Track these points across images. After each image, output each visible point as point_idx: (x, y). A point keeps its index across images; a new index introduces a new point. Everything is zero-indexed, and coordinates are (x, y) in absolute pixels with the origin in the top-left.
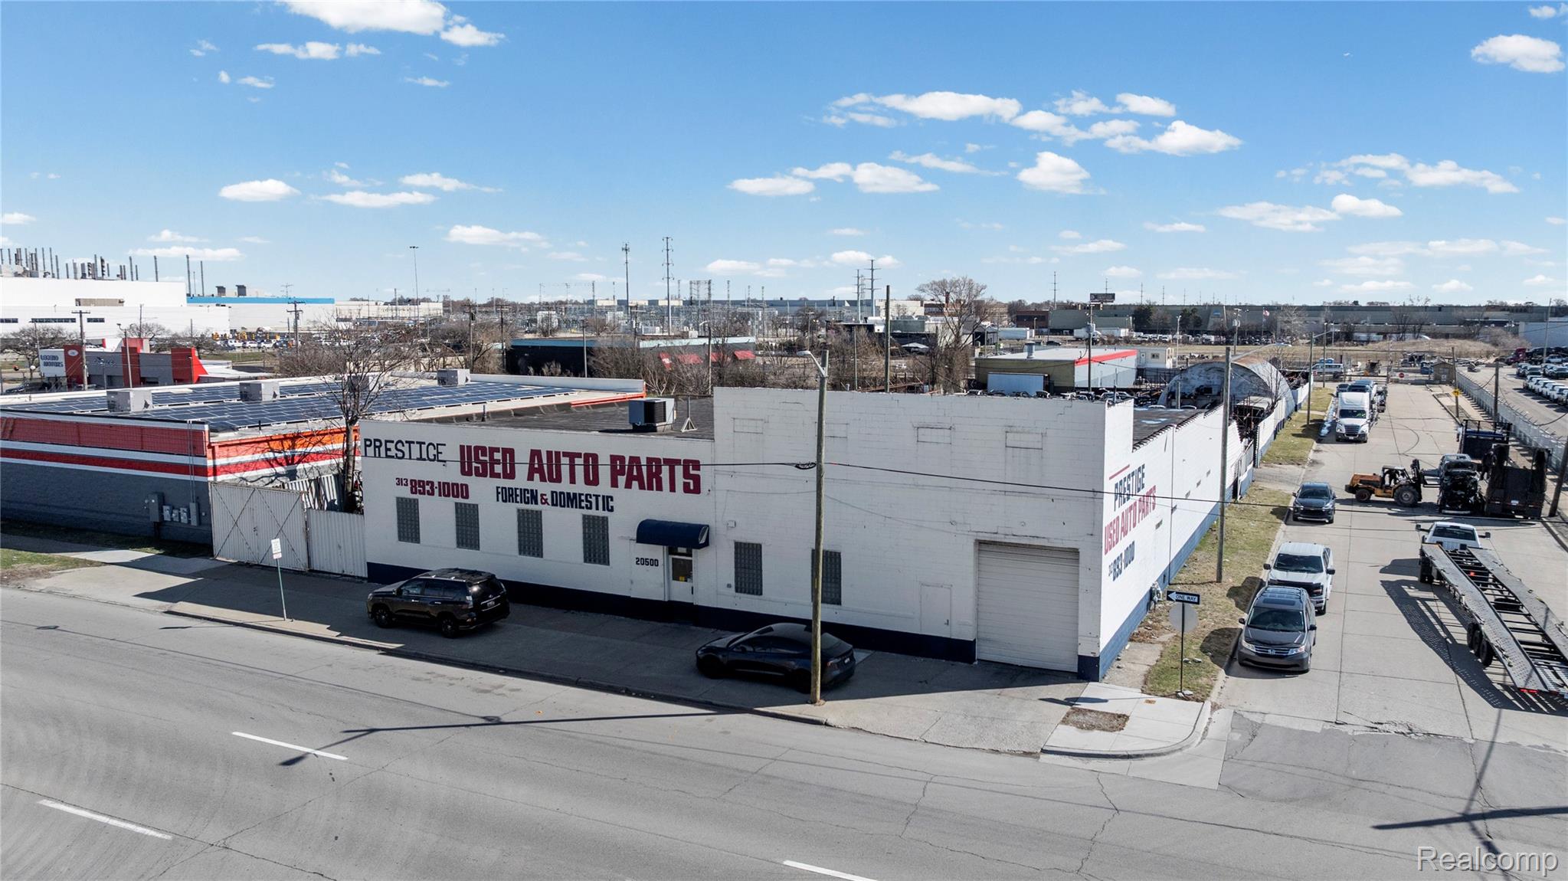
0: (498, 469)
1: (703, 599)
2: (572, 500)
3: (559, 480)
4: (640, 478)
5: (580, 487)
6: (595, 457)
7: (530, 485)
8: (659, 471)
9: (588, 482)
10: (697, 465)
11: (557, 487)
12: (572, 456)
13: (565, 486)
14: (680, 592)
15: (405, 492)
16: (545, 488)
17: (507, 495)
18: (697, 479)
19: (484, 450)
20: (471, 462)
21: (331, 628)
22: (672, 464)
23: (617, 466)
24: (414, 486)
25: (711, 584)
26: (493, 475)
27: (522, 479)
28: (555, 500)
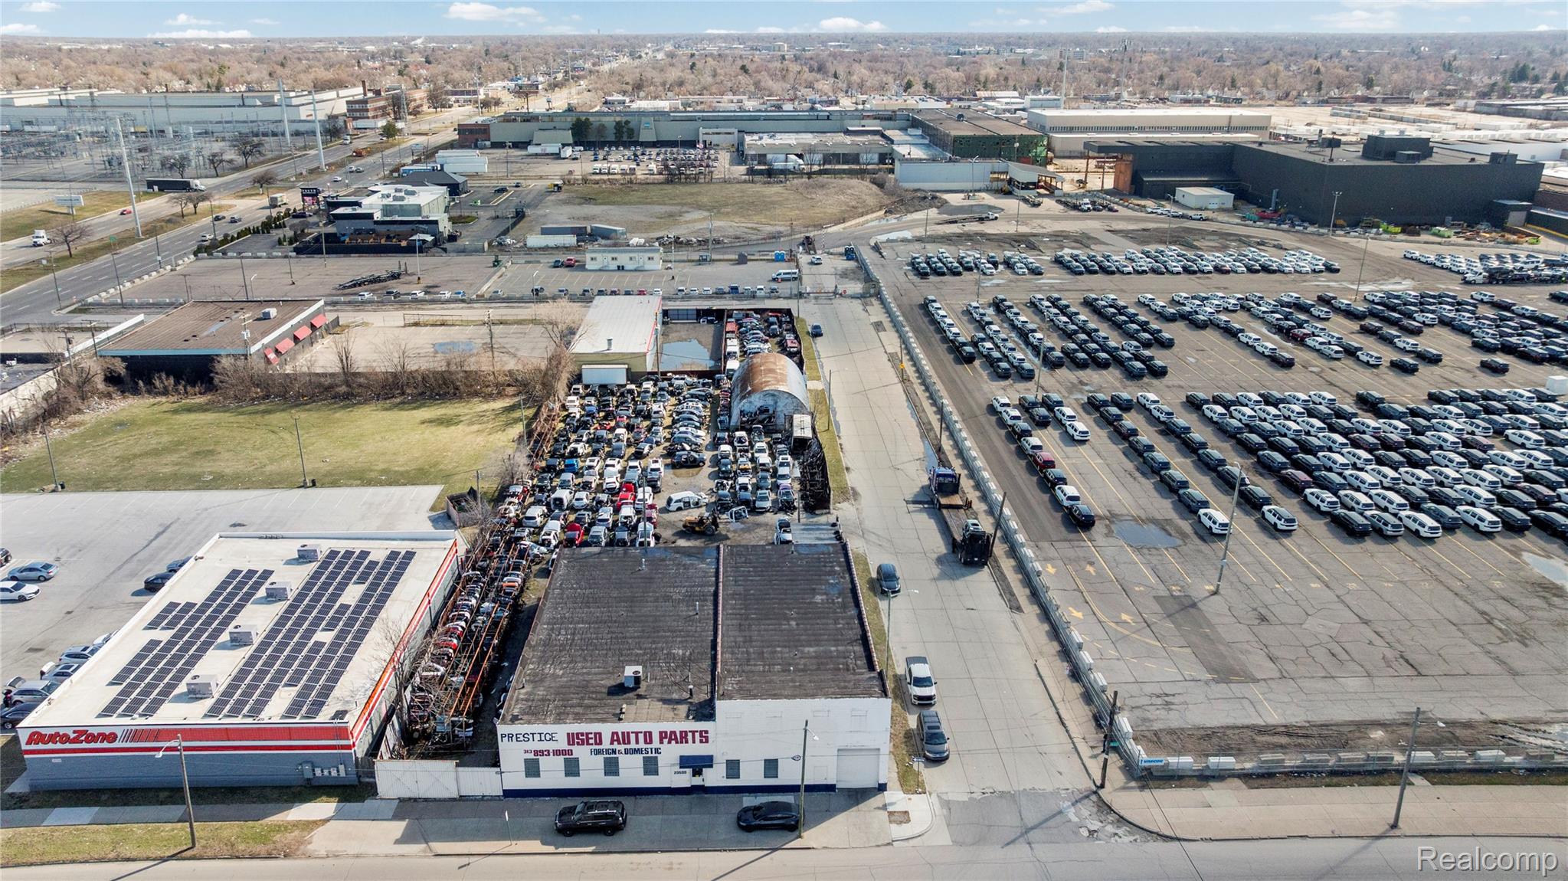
0: (591, 741)
1: (708, 784)
2: (637, 751)
3: (629, 743)
4: (676, 739)
5: (642, 745)
6: (650, 733)
7: (611, 747)
8: (686, 735)
9: (646, 743)
10: (706, 732)
11: (628, 746)
12: (637, 734)
13: (633, 745)
14: (697, 781)
15: (531, 756)
16: (622, 747)
17: (598, 752)
18: (707, 738)
19: (582, 734)
20: (572, 739)
21: (543, 844)
22: (693, 732)
23: (663, 736)
24: (536, 753)
25: (714, 777)
26: (588, 744)
27: (606, 744)
28: (627, 751)
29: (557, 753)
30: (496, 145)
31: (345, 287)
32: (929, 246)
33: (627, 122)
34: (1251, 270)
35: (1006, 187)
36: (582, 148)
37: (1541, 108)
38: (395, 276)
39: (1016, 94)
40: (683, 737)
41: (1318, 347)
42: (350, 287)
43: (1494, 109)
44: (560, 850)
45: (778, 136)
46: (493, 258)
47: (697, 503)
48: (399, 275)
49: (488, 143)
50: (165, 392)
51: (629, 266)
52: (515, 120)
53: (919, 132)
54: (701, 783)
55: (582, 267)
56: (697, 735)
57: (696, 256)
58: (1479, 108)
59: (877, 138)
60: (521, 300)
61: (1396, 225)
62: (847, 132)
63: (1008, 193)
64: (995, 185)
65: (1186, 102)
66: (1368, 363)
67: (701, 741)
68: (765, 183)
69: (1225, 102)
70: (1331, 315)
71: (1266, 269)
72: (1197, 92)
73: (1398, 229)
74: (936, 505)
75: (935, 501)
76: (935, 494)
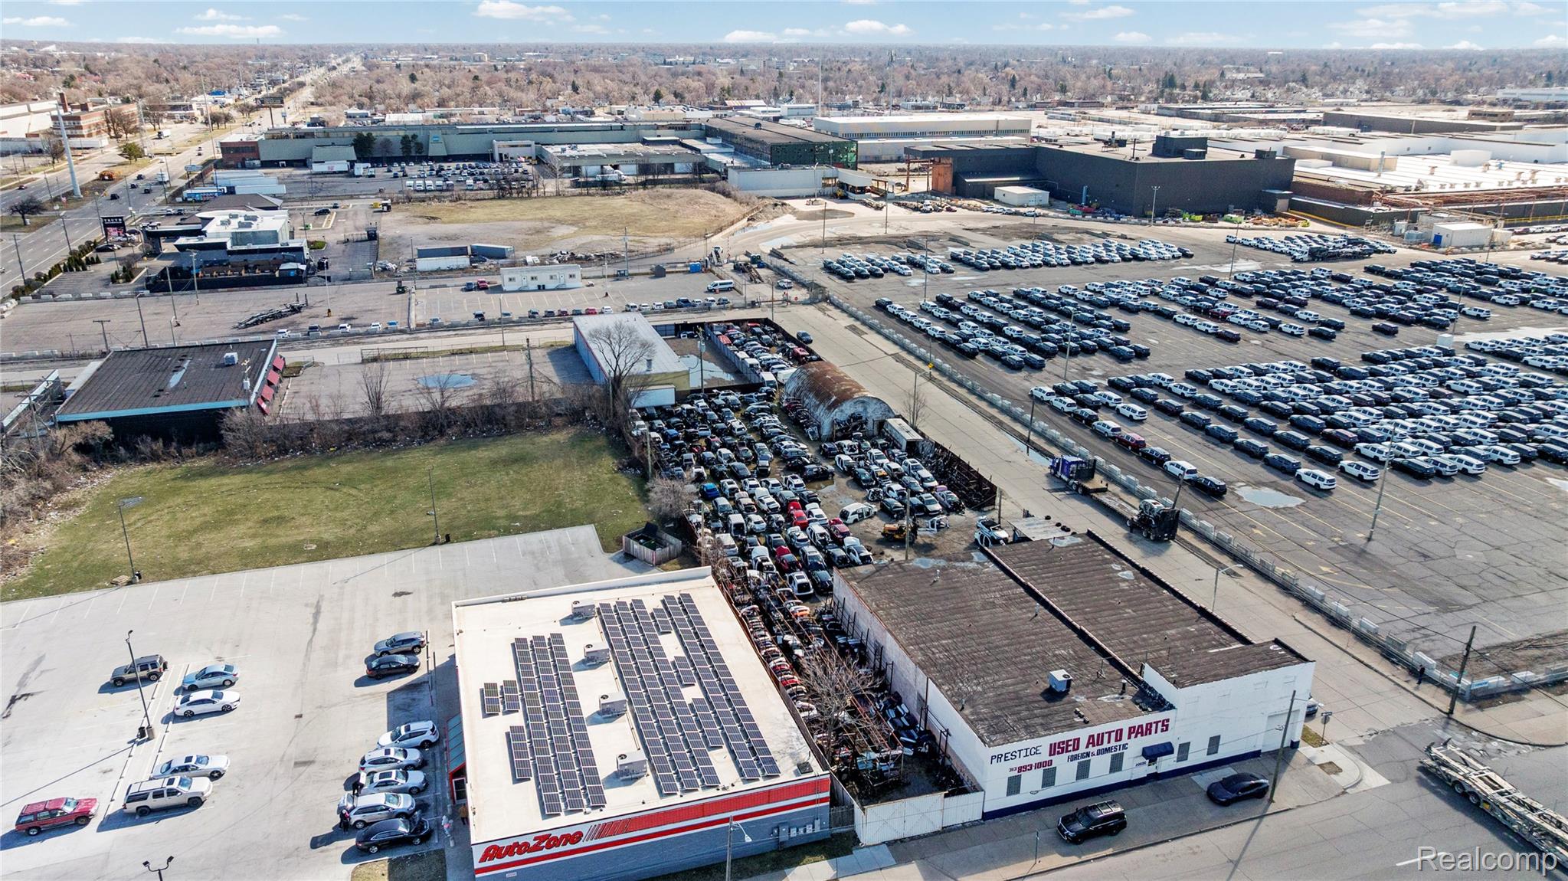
0: (1070, 748)
1: (1160, 771)
2: (1107, 750)
3: (1102, 743)
4: (1142, 732)
5: (1113, 743)
6: (1121, 730)
7: (1087, 750)
8: (1151, 726)
9: (1116, 740)
10: (1168, 720)
11: (1100, 747)
12: (1110, 733)
13: (1105, 745)
14: (1152, 769)
15: (1015, 773)
16: (1093, 749)
17: (1073, 758)
18: (1167, 726)
19: (1063, 743)
20: (1055, 749)
21: (1064, 855)
22: (1157, 723)
23: (1132, 730)
24: (1020, 769)
25: (1167, 764)
26: (1067, 751)
27: (1082, 749)
28: (1100, 752)
29: (1038, 766)
30: (266, 164)
31: (247, 326)
32: (827, 250)
33: (414, 137)
34: (1124, 259)
35: (840, 193)
36: (369, 165)
37: (1210, 111)
38: (295, 310)
39: (762, 102)
40: (1147, 730)
41: (1243, 322)
42: (253, 324)
43: (1173, 112)
44: (1084, 858)
45: (580, 147)
46: (395, 284)
47: (868, 513)
48: (300, 308)
49: (257, 162)
50: (155, 457)
51: (550, 285)
52: (287, 137)
53: (720, 141)
54: (1154, 771)
55: (498, 289)
56: (1160, 724)
57: (612, 271)
58: (1161, 111)
59: (677, 147)
60: (467, 326)
61: (1196, 214)
62: (644, 142)
63: (844, 198)
64: (828, 190)
65: (917, 108)
66: (1292, 334)
67: (1162, 731)
68: (603, 195)
69: (950, 108)
70: (1228, 295)
71: (1136, 258)
72: (919, 99)
73: (1200, 217)
74: (1077, 490)
75: (1074, 487)
76: (1072, 481)
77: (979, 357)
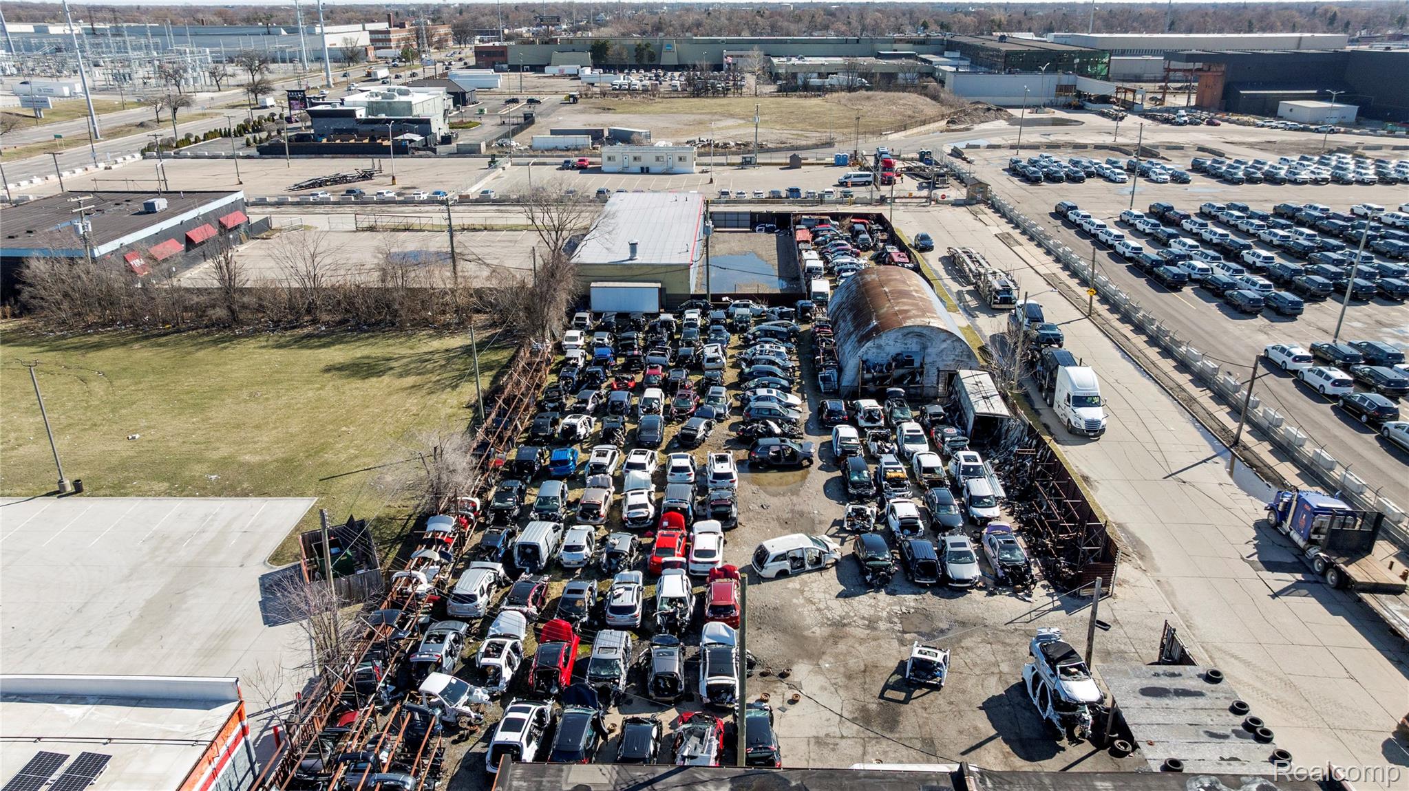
30: (515, 68)
31: (301, 188)
32: (1024, 153)
33: (647, 46)
35: (1075, 101)
36: (601, 69)
38: (365, 177)
45: (807, 58)
48: (370, 175)
49: (505, 66)
51: (655, 168)
52: (533, 42)
53: (958, 54)
55: (596, 170)
57: (737, 160)
59: (910, 60)
64: (1061, 99)
68: (800, 97)
74: (1323, 574)
75: (1318, 566)
76: (1313, 551)
77: (1187, 290)
